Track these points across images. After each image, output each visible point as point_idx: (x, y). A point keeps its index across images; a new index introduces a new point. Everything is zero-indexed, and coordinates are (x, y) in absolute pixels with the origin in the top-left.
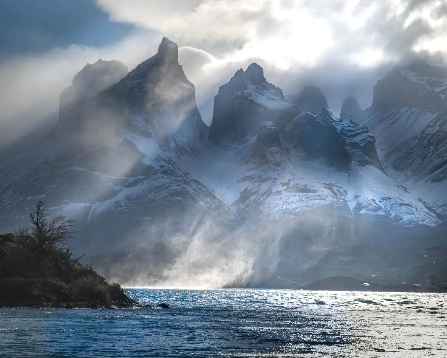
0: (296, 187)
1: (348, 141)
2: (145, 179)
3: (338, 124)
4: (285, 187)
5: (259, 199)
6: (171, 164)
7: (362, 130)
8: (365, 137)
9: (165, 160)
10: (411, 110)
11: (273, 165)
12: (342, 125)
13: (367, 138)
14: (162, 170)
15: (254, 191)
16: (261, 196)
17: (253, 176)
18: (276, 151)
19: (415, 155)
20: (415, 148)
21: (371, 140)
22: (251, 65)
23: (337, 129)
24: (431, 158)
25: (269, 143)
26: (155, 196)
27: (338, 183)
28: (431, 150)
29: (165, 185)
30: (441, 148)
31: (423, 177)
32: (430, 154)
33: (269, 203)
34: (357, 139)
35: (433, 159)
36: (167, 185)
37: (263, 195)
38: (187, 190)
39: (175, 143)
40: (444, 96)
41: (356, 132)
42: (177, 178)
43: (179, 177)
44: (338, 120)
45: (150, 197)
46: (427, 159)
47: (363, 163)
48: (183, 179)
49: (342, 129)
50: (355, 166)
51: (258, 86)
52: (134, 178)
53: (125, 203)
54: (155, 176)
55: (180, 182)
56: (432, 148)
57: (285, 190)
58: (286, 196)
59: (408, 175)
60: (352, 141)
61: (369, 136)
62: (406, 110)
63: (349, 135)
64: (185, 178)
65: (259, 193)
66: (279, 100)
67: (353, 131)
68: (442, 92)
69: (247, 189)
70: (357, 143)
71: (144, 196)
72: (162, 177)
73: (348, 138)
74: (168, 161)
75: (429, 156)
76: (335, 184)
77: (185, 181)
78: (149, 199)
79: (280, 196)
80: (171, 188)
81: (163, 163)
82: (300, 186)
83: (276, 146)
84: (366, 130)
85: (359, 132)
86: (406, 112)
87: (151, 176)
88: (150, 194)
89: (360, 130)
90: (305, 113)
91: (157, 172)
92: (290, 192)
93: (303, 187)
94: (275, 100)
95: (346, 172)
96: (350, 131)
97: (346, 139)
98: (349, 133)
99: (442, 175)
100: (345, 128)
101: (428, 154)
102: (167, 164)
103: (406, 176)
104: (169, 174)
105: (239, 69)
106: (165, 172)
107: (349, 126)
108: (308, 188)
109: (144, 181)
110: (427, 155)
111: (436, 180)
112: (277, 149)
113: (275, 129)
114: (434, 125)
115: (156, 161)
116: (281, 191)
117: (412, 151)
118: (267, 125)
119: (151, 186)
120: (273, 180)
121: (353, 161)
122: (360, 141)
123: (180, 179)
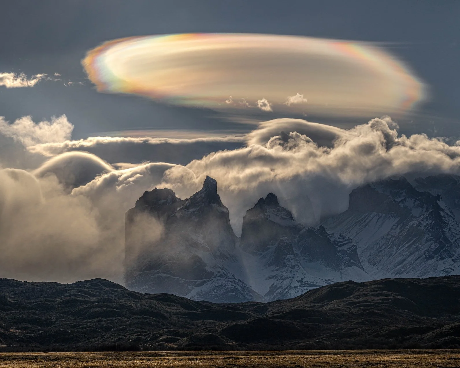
0: (307, 283)
1: (339, 249)
2: (208, 281)
3: (331, 237)
4: (300, 283)
5: (283, 292)
6: (224, 270)
7: (348, 241)
8: (351, 246)
9: (220, 268)
10: (379, 215)
11: (290, 268)
12: (334, 237)
13: (351, 247)
14: (219, 274)
15: (278, 286)
16: (284, 290)
17: (276, 275)
18: (291, 258)
19: (383, 253)
20: (383, 247)
21: (354, 248)
22: (269, 194)
23: (331, 240)
24: (394, 256)
25: (287, 252)
26: (217, 292)
27: (334, 279)
28: (395, 250)
29: (223, 285)
30: (401, 248)
31: (390, 270)
32: (394, 252)
33: (291, 295)
34: (345, 248)
35: (396, 257)
36: (224, 285)
37: (285, 289)
38: (237, 288)
39: (219, 251)
40: (403, 205)
41: (344, 242)
42: (230, 280)
43: (231, 279)
44: (331, 234)
45: (213, 293)
46: (392, 256)
47: (350, 265)
48: (233, 280)
49: (335, 240)
50: (345, 267)
51: (274, 210)
52: (201, 281)
53: (197, 297)
54: (214, 279)
55: (232, 282)
56: (395, 248)
57: (300, 286)
58: (301, 290)
59: (379, 269)
60: (342, 249)
61: (353, 245)
62: (375, 215)
63: (339, 244)
64: (234, 280)
65: (282, 288)
66: (289, 219)
67: (342, 242)
68: (401, 202)
69: (273, 284)
70: (345, 250)
71: (210, 293)
72: (220, 280)
73: (339, 247)
74: (222, 268)
75: (393, 254)
76: (332, 280)
77: (235, 281)
78: (213, 294)
79: (298, 290)
80: (227, 287)
81: (219, 270)
82: (310, 282)
83: (291, 254)
84: (351, 241)
85: (346, 242)
86: (375, 217)
87: (212, 279)
88: (213, 291)
89: (346, 241)
90: (308, 228)
91: (216, 276)
92: (303, 287)
93: (311, 283)
94: (286, 219)
95: (338, 271)
96: (340, 242)
97: (338, 248)
98: (339, 243)
99: (403, 270)
100: (336, 240)
101: (392, 252)
102: (222, 270)
103: (377, 269)
104: (224, 277)
105: (261, 198)
106: (221, 276)
107: (339, 238)
108: (315, 283)
109: (208, 283)
110: (392, 254)
111: (399, 273)
112: (292, 256)
113: (290, 242)
114: (396, 228)
115: (214, 268)
116: (298, 286)
117: (381, 250)
118: (284, 239)
119: (213, 286)
120: (291, 278)
121: (343, 264)
122: (347, 249)
123: (232, 280)
